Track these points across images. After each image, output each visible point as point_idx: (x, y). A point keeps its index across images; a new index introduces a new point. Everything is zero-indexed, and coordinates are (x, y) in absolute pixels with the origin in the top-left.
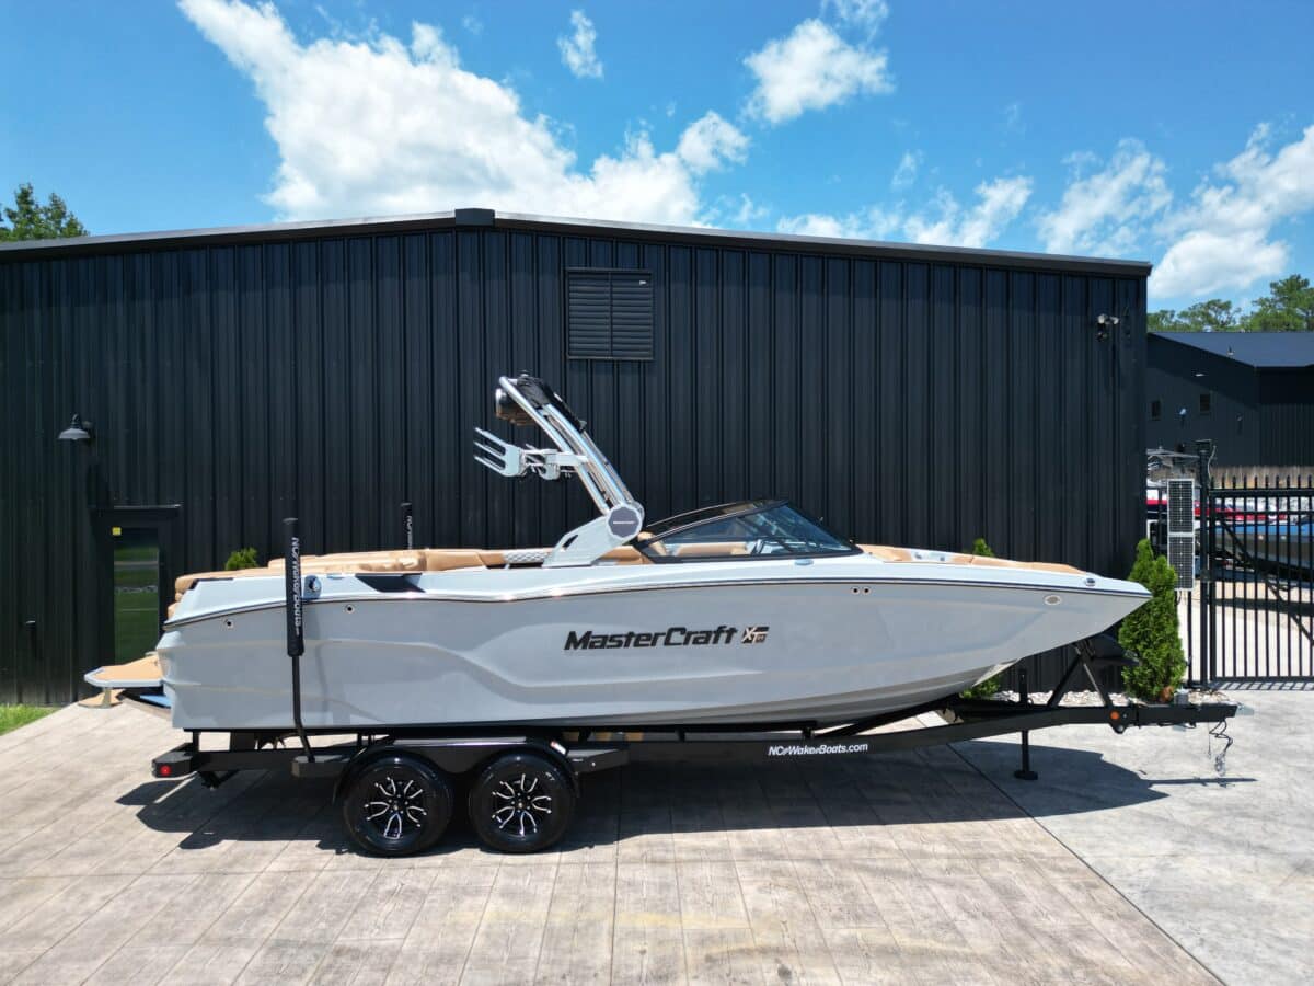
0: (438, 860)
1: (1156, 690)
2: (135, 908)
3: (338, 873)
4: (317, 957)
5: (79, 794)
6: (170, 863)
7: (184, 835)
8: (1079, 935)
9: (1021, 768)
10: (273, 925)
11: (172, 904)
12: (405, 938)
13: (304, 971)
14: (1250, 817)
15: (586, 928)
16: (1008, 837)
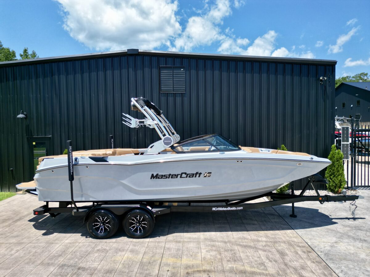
0: (114, 240)
1: (336, 190)
2: (24, 254)
3: (84, 244)
4: (72, 270)
5: (18, 218)
6: (38, 240)
7: (44, 231)
8: (303, 268)
9: (292, 214)
10: (62, 260)
11: (36, 252)
12: (99, 265)
13: (68, 274)
14: (362, 230)
15: (153, 263)
16: (285, 235)
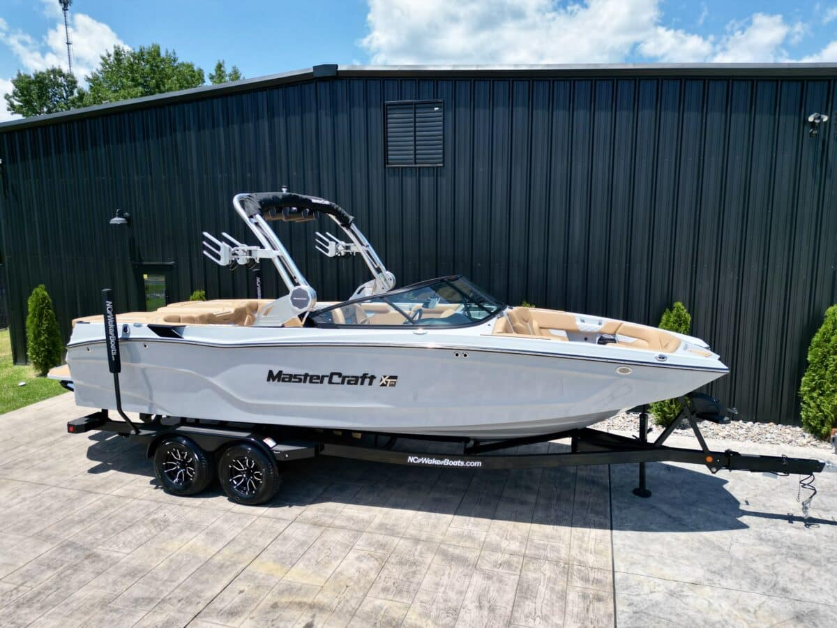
0: (198, 501)
2: (29, 508)
3: (142, 502)
4: (77, 557)
7: (97, 464)
10: (77, 531)
11: (48, 508)
12: (128, 554)
14: (802, 559)
15: (228, 567)
16: (576, 543)
